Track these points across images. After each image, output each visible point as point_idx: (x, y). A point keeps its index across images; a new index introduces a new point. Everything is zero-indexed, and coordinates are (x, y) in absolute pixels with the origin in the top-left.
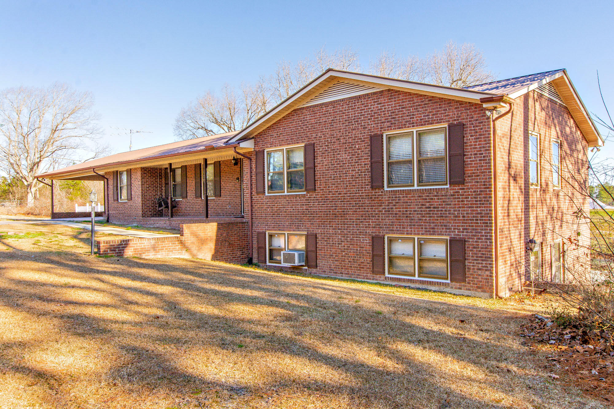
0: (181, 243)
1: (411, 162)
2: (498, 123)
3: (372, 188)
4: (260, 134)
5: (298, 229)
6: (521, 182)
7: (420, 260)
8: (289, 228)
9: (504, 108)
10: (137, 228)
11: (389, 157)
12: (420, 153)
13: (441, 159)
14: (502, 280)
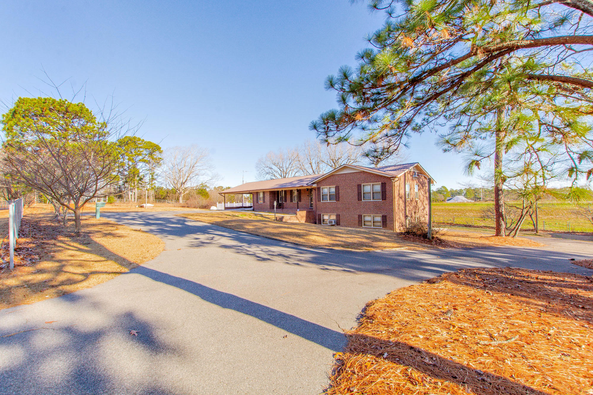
0: (297, 217)
1: (370, 193)
2: (395, 183)
3: (358, 200)
4: (319, 182)
5: (333, 213)
6: (403, 199)
7: (373, 222)
8: (330, 212)
9: (396, 179)
10: (269, 212)
11: (363, 191)
12: (373, 191)
13: (379, 192)
14: (397, 227)
